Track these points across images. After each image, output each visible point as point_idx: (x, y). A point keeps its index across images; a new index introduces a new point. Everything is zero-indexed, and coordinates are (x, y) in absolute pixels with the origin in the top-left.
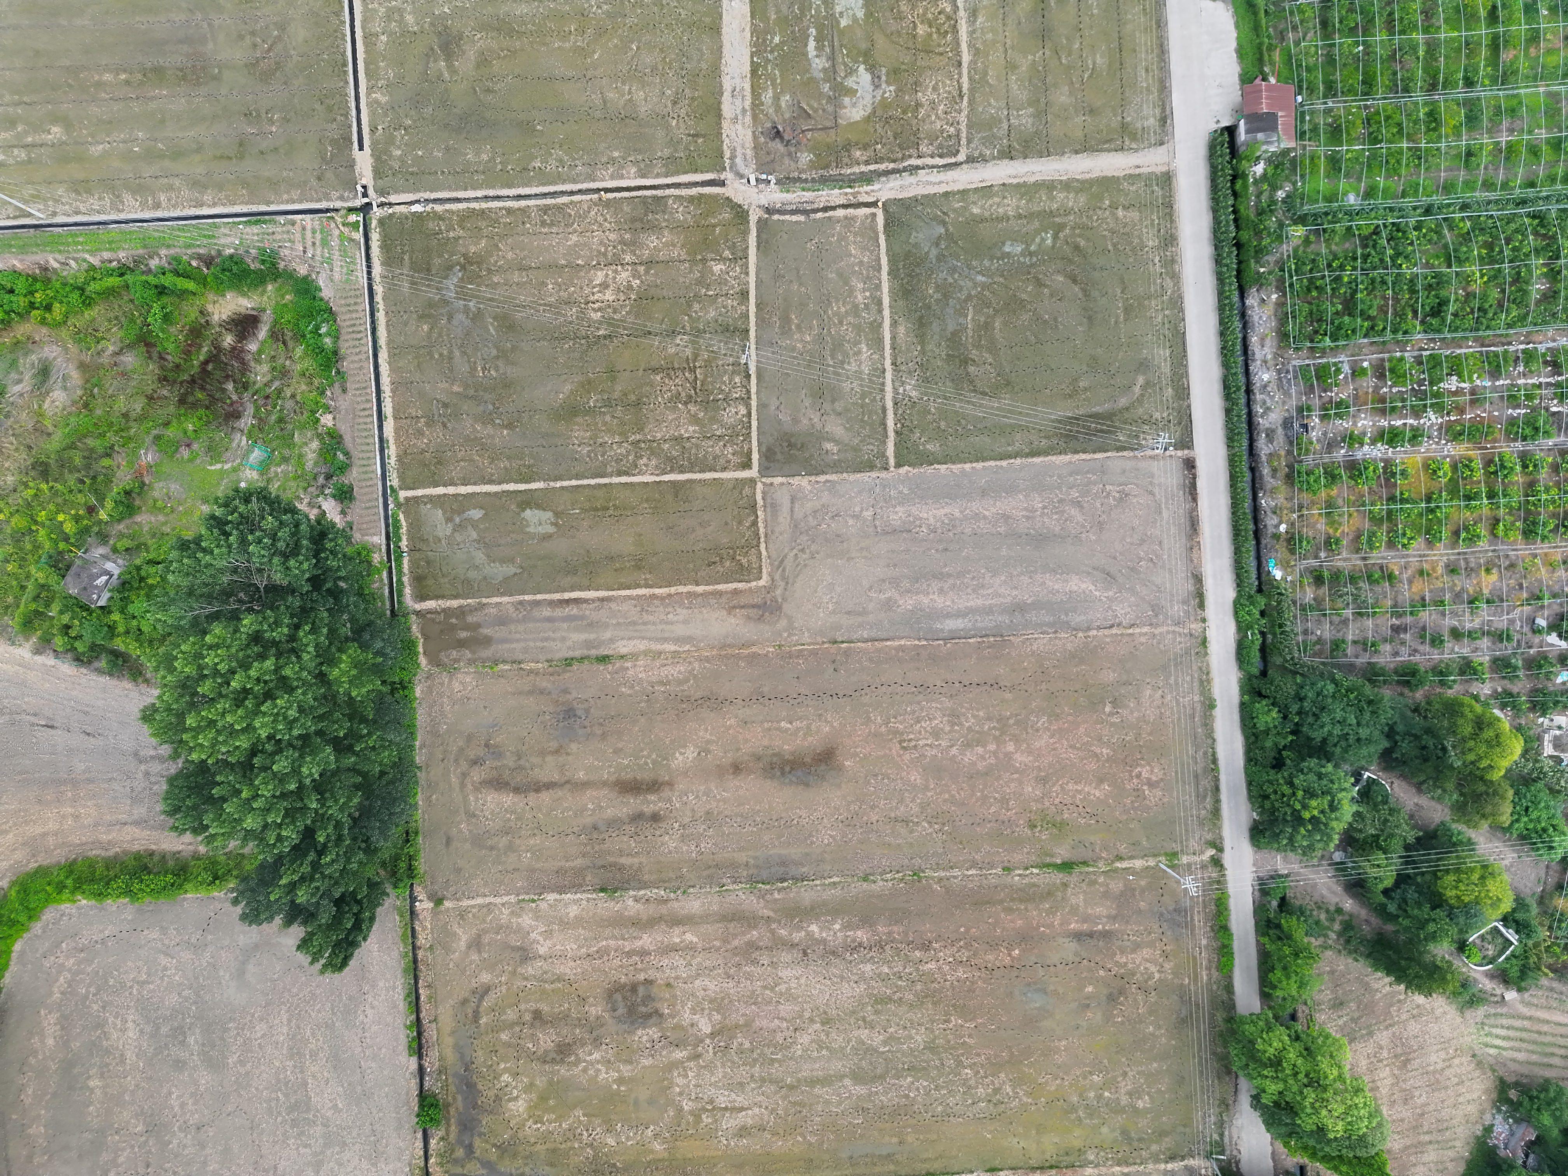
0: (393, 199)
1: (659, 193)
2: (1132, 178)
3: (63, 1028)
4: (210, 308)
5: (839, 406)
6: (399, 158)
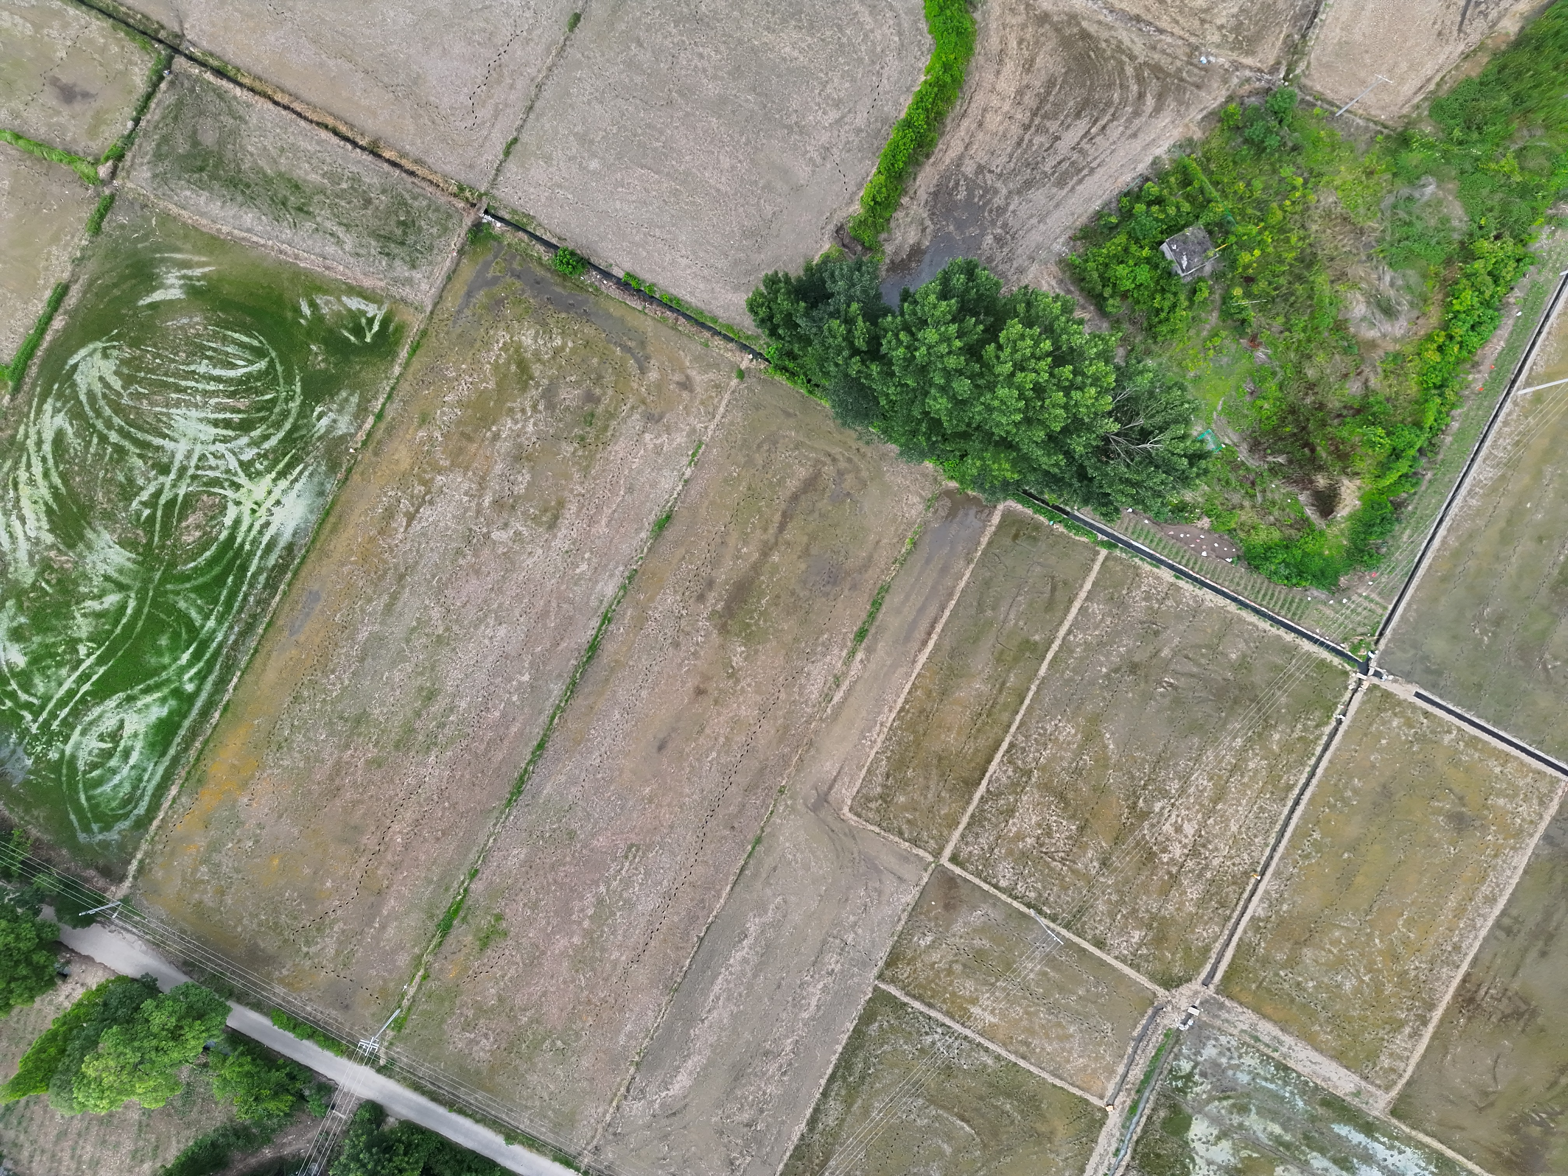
0: (1359, 696)
1: (1230, 924)
4: (1358, 482)
5: (957, 968)
6: (1390, 722)
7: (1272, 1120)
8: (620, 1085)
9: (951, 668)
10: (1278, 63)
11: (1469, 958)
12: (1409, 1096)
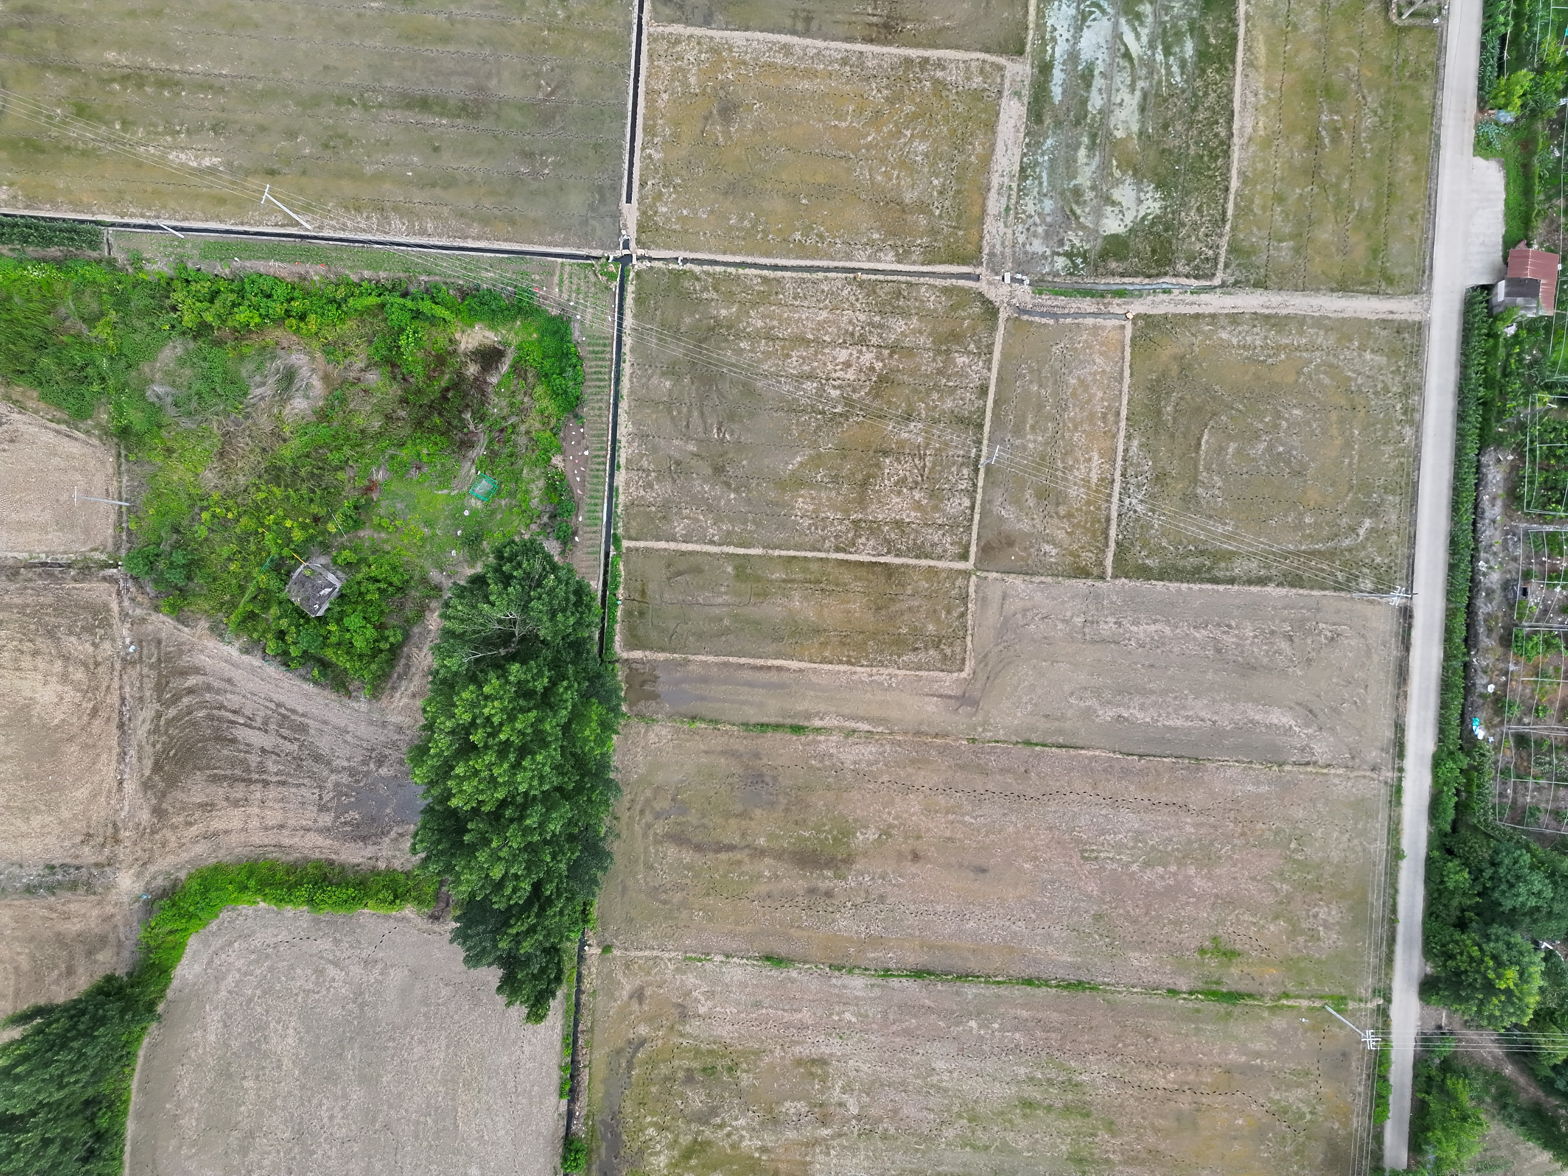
0: (653, 254)
1: (913, 280)
2: (1384, 323)
3: (225, 1026)
4: (458, 336)
5: (1062, 510)
6: (664, 214)
7: (1075, 161)
8: (1306, 773)
9: (793, 634)
10: (104, 579)
11: (849, 46)
12: (999, 44)
